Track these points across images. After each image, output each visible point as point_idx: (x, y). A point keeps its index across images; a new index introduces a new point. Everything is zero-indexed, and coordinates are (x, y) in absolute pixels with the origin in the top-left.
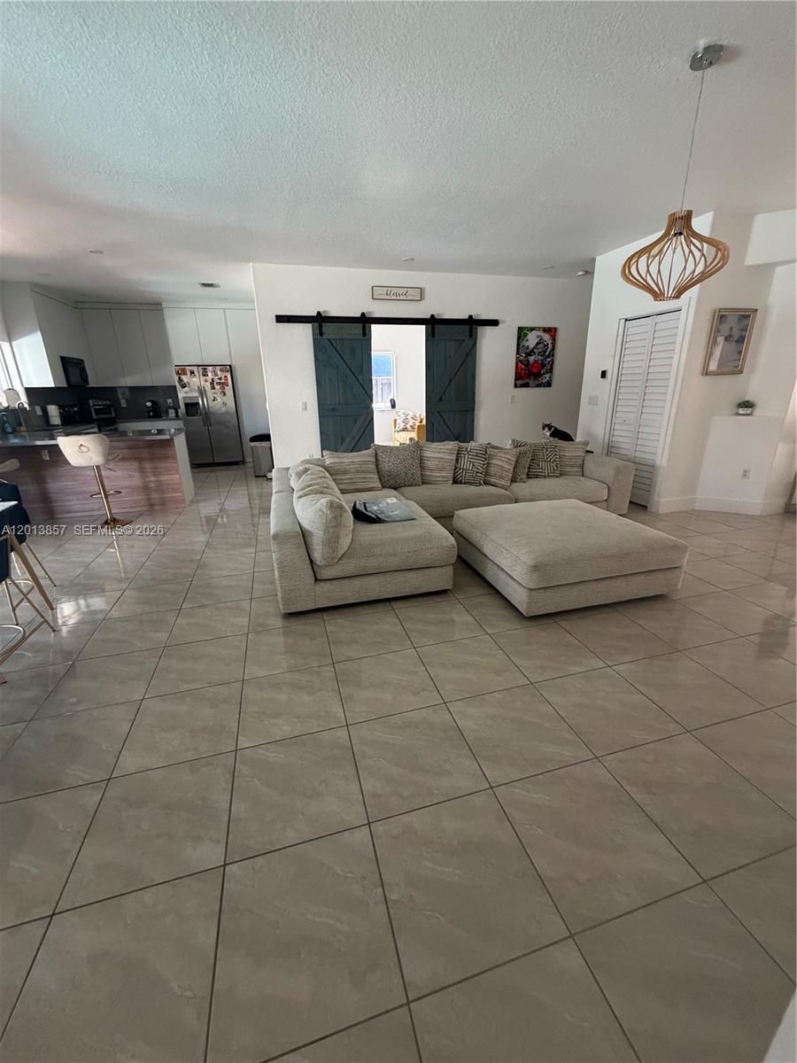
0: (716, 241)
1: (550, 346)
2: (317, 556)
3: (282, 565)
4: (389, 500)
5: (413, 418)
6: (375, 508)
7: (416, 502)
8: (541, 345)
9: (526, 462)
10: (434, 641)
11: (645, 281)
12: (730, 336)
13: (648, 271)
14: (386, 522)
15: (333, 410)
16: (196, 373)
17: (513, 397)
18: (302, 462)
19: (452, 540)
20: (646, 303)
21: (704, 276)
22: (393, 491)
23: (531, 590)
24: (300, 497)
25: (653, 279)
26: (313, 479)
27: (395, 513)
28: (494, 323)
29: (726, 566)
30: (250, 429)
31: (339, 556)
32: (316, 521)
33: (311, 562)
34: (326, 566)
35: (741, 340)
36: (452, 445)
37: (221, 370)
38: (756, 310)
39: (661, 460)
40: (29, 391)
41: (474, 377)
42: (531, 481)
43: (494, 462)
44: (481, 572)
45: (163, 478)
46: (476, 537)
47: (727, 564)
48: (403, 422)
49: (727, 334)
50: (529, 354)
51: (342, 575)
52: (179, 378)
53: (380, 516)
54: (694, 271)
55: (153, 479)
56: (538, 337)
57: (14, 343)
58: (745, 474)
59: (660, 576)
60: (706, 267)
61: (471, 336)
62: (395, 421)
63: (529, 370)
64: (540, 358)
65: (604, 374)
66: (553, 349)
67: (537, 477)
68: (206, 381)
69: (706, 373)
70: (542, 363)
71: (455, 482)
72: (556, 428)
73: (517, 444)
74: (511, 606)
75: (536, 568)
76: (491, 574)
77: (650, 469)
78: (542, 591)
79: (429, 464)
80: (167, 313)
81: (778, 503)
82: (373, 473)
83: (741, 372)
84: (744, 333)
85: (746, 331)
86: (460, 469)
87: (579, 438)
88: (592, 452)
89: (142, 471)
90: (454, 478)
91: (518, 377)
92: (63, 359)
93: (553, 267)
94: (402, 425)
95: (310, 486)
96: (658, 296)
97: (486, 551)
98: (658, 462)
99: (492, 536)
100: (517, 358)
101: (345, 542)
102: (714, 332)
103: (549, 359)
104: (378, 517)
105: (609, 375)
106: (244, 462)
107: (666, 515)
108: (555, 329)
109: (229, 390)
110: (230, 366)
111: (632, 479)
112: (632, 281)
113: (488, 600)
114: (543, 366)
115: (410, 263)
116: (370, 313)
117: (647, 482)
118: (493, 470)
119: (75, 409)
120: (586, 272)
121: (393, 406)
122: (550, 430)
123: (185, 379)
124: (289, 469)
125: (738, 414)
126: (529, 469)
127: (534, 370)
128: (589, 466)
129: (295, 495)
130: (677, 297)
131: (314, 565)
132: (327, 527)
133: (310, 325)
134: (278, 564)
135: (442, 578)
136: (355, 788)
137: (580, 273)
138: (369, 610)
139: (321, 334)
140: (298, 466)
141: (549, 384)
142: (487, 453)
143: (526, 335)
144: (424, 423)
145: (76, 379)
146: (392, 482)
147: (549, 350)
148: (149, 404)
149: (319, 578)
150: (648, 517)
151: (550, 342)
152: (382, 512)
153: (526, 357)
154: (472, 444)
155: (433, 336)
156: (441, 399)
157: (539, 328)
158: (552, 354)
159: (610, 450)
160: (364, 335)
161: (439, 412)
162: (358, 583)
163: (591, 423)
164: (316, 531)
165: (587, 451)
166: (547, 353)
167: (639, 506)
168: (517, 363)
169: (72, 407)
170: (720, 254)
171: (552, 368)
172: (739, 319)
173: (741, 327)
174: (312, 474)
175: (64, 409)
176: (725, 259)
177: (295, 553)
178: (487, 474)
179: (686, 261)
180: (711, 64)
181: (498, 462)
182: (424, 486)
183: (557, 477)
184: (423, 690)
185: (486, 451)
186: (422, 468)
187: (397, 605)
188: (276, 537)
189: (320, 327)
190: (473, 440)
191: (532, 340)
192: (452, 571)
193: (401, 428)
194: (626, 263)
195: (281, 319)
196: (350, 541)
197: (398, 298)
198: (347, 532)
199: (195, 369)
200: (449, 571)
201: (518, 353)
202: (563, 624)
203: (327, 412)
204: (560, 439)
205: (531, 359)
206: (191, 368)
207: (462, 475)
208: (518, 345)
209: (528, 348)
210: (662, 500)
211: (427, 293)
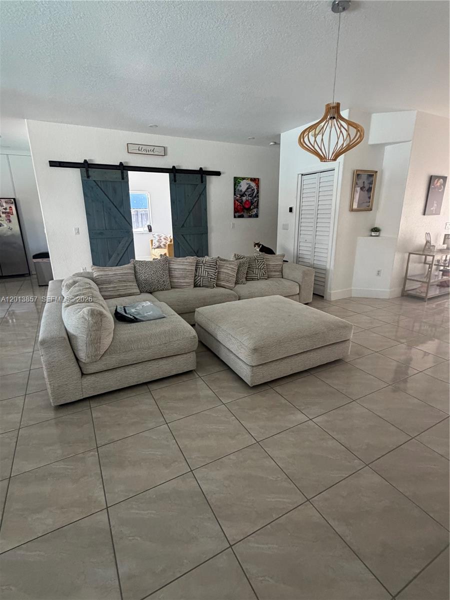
0: (356, 124)
1: (256, 190)
2: (82, 355)
3: (51, 366)
4: (144, 304)
5: (165, 239)
6: (133, 310)
7: (166, 303)
8: (250, 190)
9: (244, 270)
10: (183, 415)
11: (313, 147)
12: (364, 187)
13: (315, 140)
14: (142, 321)
15: (101, 234)
17: (234, 224)
18: (74, 275)
19: (193, 332)
20: (315, 164)
21: (349, 147)
22: (149, 295)
23: (253, 366)
24: (68, 306)
25: (319, 146)
26: (80, 290)
27: (149, 313)
28: (218, 174)
29: (375, 335)
30: (33, 248)
31: (102, 353)
32: (80, 326)
33: (77, 360)
34: (92, 363)
35: (369, 190)
36: (191, 259)
37: (6, 202)
38: (377, 172)
39: (330, 265)
41: (206, 210)
42: (250, 283)
43: (222, 270)
44: (217, 354)
46: (211, 328)
47: (375, 333)
48: (158, 241)
49: (362, 186)
50: (242, 196)
51: (106, 369)
53: (137, 317)
54: (343, 145)
56: (248, 184)
58: (379, 273)
59: (337, 347)
60: (350, 142)
61: (202, 182)
62: (152, 241)
63: (243, 206)
64: (249, 198)
65: (291, 210)
66: (258, 192)
67: (253, 280)
69: (352, 210)
70: (251, 202)
71: (196, 286)
72: (263, 245)
73: (238, 257)
74: (240, 379)
75: (255, 350)
76: (224, 355)
77: (324, 272)
78: (261, 367)
79: (176, 273)
81: (397, 291)
82: (132, 282)
83: (371, 210)
84: (371, 186)
85: (372, 184)
86: (199, 276)
87: (278, 252)
88: (288, 262)
90: (195, 283)
91: (236, 210)
93: (254, 138)
94: (157, 244)
95: (77, 296)
96: (323, 159)
97: (219, 338)
98: (328, 267)
99: (223, 327)
100: (235, 198)
101: (107, 341)
102: (354, 185)
103: (255, 199)
104: (135, 318)
105: (294, 210)
106: (30, 274)
107: (336, 301)
108: (258, 179)
109: (14, 218)
110: (14, 199)
111: (313, 279)
112: (305, 147)
113: (224, 375)
114: (252, 203)
115: (154, 128)
116: (126, 162)
117: (323, 280)
118: (222, 276)
120: (275, 143)
121: (150, 230)
122: (259, 247)
124: (62, 281)
125: (371, 236)
126: (247, 274)
127: (247, 207)
128: (286, 271)
129: (64, 305)
130: (335, 160)
131: (80, 363)
132: (89, 330)
133: (79, 169)
134: (46, 365)
135: (187, 362)
136: (112, 572)
137: (272, 143)
138: (129, 393)
139: (88, 177)
140: (68, 279)
141: (257, 216)
142: (217, 264)
143: (239, 183)
144: (172, 243)
146: (148, 288)
147: (255, 192)
149: (85, 373)
150: (326, 304)
151: (255, 188)
152: (139, 314)
153: (240, 197)
154: (207, 258)
155: (175, 181)
156: (183, 226)
157: (248, 179)
158: (257, 196)
159: (298, 260)
160: (123, 179)
161: (182, 235)
162: (119, 373)
163: (285, 242)
164: (80, 335)
165: (284, 261)
166: (254, 195)
167: (319, 296)
168: (234, 201)
170: (359, 134)
171: (258, 205)
172: (368, 177)
173: (369, 182)
174: (79, 286)
176: (361, 137)
177: (63, 355)
178: (218, 279)
179: (338, 139)
180: (344, 9)
181: (225, 271)
182: (173, 290)
183: (266, 279)
184: (175, 461)
185: (216, 263)
186: (171, 276)
187: (153, 387)
188: (43, 342)
189: (87, 171)
190: (208, 255)
191: (243, 186)
192: (195, 355)
193: (156, 246)
194: (301, 134)
195: (53, 164)
196: (111, 340)
197: (147, 153)
198: (107, 333)
200: (192, 357)
201: (235, 194)
202: (278, 389)
203: (95, 235)
204: (266, 253)
205: (244, 198)
207: (200, 281)
208: (235, 189)
209: (241, 191)
210: (332, 292)
211: (169, 151)
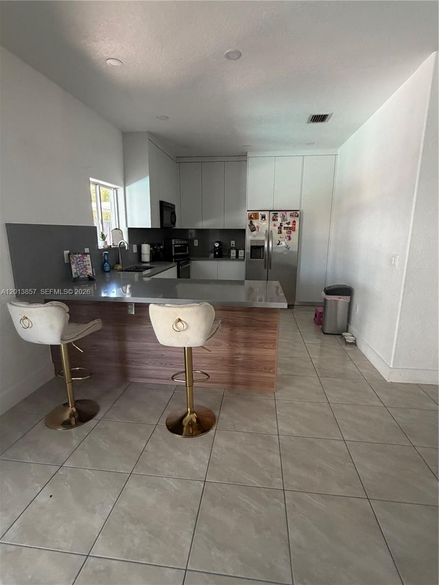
16: (267, 218)
37: (291, 216)
40: (131, 231)
45: (255, 352)
52: (251, 221)
55: (243, 351)
57: (127, 188)
68: (275, 225)
80: (250, 162)
89: (232, 340)
92: (161, 203)
109: (295, 234)
110: (300, 211)
119: (161, 247)
123: (255, 223)
145: (167, 221)
148: (217, 245)
169: (159, 245)
175: (154, 248)
199: (267, 214)
206: (263, 213)
